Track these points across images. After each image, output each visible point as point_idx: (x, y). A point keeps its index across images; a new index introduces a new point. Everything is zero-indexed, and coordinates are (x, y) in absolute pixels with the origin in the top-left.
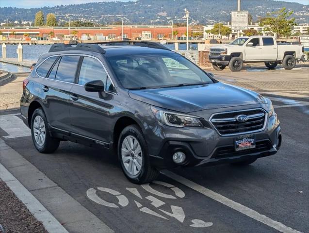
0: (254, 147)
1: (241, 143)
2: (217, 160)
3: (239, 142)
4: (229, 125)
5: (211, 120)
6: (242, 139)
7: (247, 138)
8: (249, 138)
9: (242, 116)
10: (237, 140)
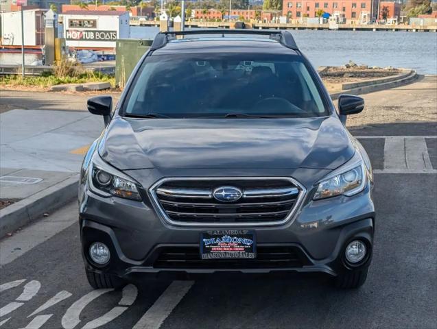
0: (252, 256)
1: (216, 244)
2: (157, 271)
3: (212, 240)
4: (194, 205)
5: (155, 189)
6: (220, 237)
7: (232, 236)
8: (238, 236)
9: (226, 190)
10: (207, 236)
